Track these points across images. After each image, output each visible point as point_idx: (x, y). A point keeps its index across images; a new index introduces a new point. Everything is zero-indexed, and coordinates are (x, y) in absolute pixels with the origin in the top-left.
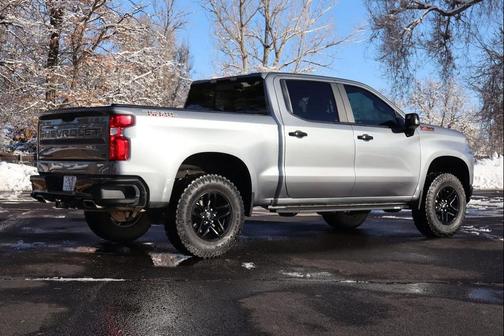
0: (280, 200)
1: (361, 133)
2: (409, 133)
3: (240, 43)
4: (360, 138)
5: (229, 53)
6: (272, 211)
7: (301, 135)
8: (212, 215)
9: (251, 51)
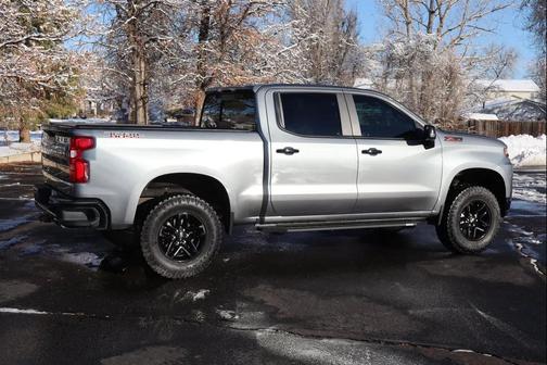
0: (267, 218)
1: (367, 147)
2: (429, 144)
3: (405, 9)
4: (364, 152)
5: (394, 19)
6: (258, 229)
7: (292, 151)
8: (184, 235)
9: (416, 16)
